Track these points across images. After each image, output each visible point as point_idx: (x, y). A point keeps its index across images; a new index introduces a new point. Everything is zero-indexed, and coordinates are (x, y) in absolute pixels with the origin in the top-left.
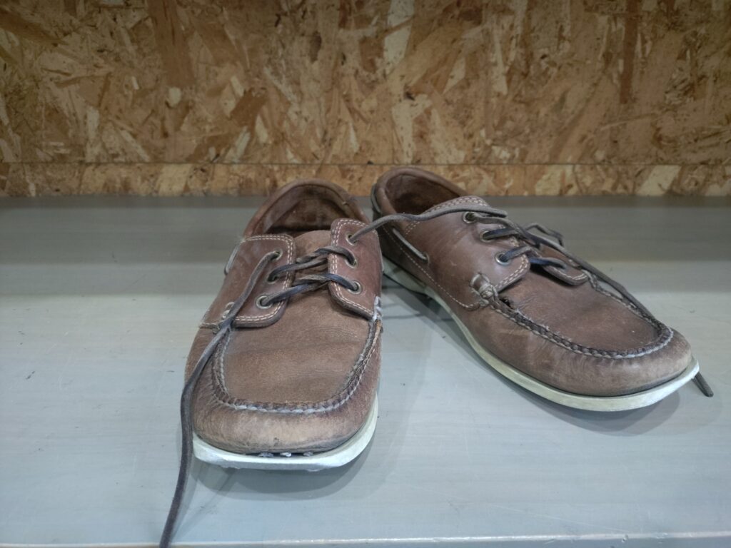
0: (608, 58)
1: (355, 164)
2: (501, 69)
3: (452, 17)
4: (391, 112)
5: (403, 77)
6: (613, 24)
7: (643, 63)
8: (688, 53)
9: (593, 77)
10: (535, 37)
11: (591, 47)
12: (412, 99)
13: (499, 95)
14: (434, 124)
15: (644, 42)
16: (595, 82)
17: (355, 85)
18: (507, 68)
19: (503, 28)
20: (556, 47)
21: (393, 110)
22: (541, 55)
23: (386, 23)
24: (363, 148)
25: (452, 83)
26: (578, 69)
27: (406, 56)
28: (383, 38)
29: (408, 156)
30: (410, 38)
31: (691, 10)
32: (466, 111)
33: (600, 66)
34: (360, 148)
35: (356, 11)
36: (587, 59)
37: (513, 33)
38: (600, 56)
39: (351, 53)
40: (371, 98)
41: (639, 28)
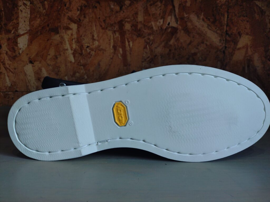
0: (115, 47)
1: (9, 92)
2: (70, 52)
3: (46, 31)
4: (24, 69)
5: (27, 54)
6: (114, 34)
7: (130, 50)
8: (148, 46)
9: (110, 55)
10: (82, 39)
11: (107, 43)
12: (33, 63)
13: (71, 62)
14: (44, 74)
15: (129, 42)
16: (111, 57)
17: (6, 58)
18: (73, 51)
19: (68, 35)
20: (92, 43)
21: (25, 68)
22: (86, 46)
23: (18, 33)
24: (13, 85)
25: (49, 57)
26: (103, 52)
27: (28, 46)
28: (17, 39)
29: (34, 88)
30: (29, 38)
31: (145, 29)
32: (57, 69)
33: (112, 51)
34: (11, 84)
35: (4, 28)
36: (106, 48)
37: (73, 37)
38: (112, 47)
39: (4, 44)
40: (14, 63)
41: (126, 36)
